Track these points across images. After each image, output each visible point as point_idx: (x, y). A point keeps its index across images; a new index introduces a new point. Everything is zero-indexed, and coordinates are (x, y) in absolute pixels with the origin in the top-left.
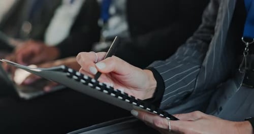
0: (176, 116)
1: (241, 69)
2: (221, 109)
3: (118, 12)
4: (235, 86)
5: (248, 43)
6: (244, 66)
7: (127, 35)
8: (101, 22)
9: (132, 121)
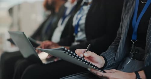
0: (105, 71)
1: (131, 52)
2: (124, 68)
3: (82, 30)
4: (129, 59)
5: (134, 42)
6: (132, 51)
7: (85, 39)
8: (74, 34)
9: (88, 73)
